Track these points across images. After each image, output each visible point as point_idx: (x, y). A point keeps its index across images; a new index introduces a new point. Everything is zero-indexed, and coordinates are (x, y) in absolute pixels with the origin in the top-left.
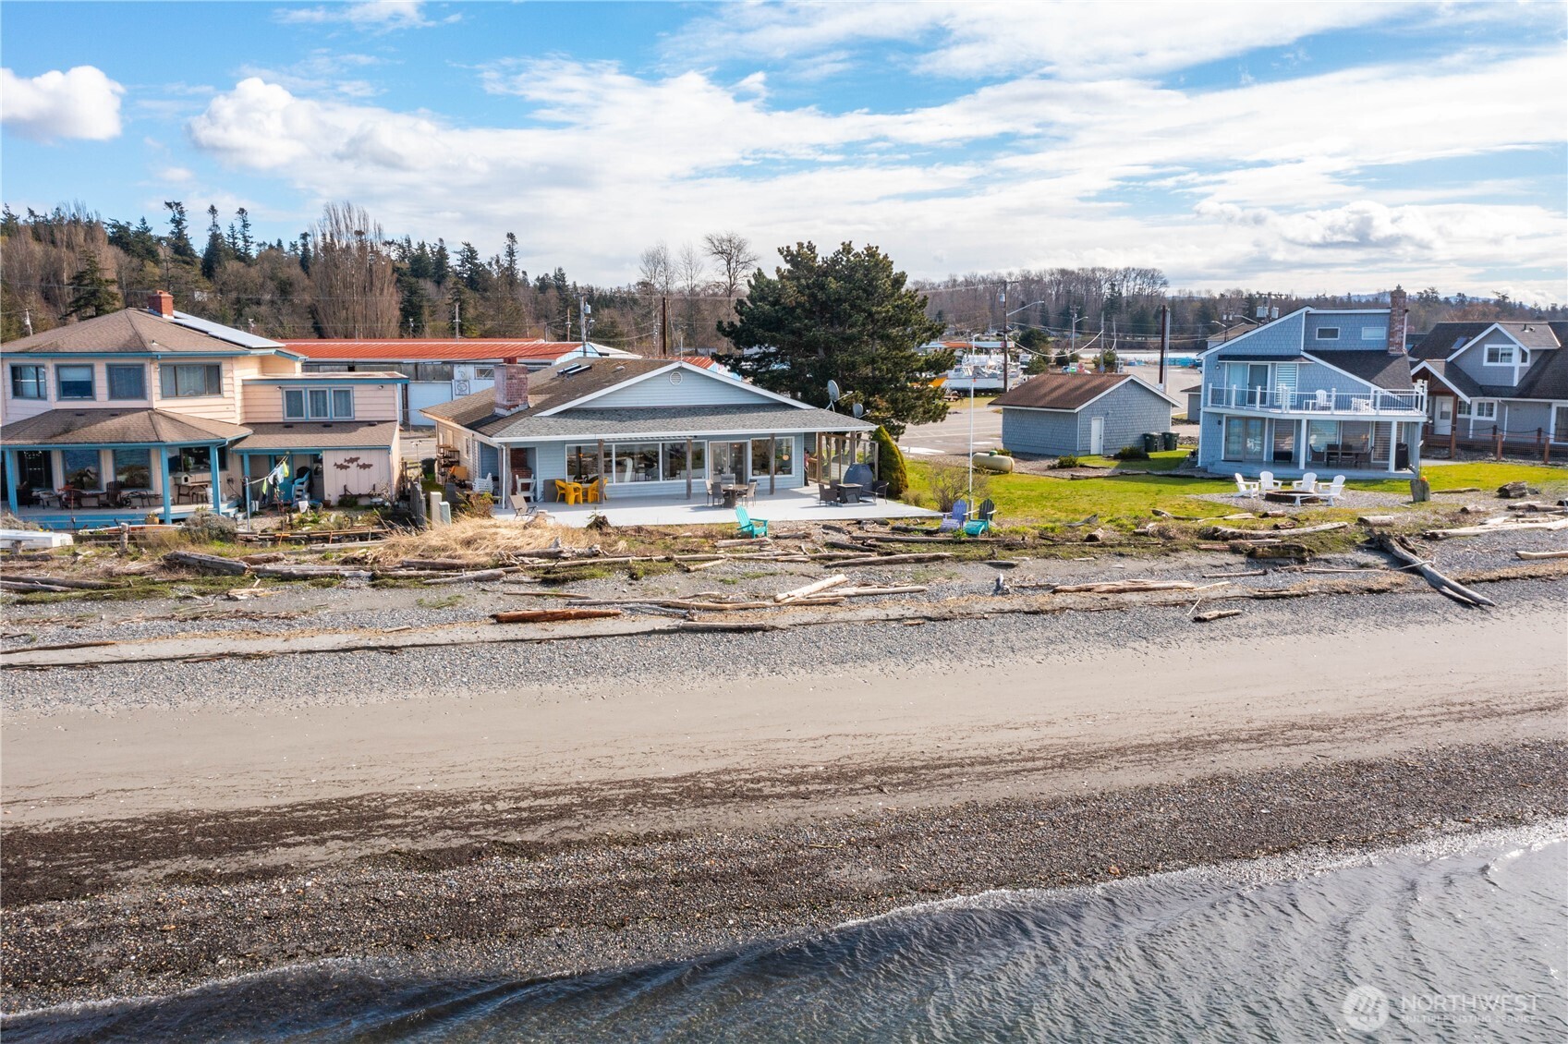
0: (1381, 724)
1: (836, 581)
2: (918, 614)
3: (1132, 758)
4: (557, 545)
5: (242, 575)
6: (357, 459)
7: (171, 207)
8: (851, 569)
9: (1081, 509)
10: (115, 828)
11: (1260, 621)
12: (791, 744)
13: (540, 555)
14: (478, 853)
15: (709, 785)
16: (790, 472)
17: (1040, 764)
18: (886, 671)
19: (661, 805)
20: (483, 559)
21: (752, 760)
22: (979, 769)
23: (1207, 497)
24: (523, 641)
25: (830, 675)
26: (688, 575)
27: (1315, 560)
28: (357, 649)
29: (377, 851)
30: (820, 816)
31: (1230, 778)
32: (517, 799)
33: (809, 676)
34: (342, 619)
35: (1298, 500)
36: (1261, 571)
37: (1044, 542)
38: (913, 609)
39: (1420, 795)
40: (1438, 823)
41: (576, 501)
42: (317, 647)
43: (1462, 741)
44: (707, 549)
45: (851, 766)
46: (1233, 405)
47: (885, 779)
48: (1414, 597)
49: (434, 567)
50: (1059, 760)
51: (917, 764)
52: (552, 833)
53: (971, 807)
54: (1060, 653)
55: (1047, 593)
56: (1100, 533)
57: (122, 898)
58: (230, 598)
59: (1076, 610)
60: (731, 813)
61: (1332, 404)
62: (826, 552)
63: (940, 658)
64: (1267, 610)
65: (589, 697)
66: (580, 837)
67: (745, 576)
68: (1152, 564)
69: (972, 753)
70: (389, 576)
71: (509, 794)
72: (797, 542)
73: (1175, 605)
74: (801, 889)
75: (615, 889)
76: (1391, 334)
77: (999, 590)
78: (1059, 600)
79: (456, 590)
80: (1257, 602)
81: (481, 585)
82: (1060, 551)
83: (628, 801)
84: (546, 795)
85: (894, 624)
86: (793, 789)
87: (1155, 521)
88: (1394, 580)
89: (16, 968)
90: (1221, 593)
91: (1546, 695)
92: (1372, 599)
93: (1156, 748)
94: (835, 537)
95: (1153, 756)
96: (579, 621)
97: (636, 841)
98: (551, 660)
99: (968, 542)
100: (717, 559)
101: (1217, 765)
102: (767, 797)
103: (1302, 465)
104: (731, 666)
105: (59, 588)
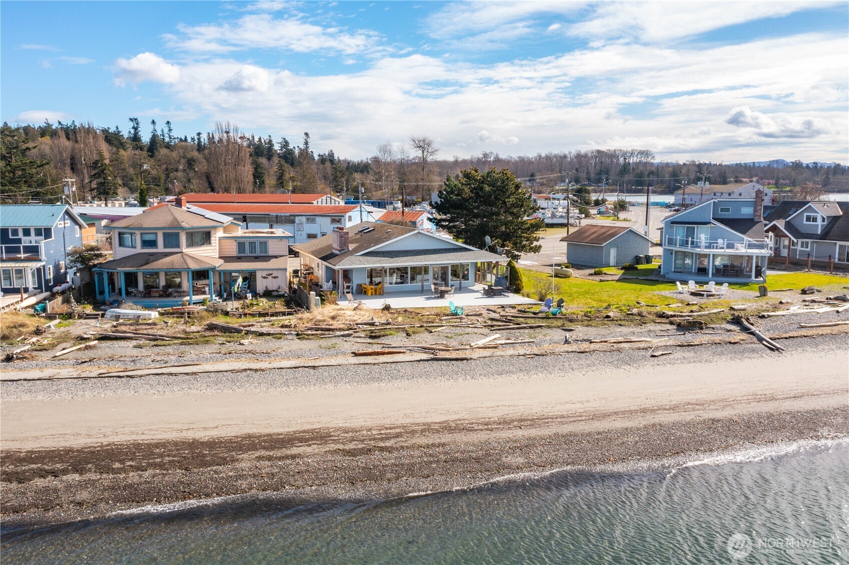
0: (725, 403)
1: (496, 337)
2: (532, 353)
3: (621, 416)
4: (373, 319)
5: (241, 333)
6: (271, 274)
7: (132, 121)
8: (502, 331)
9: (603, 299)
10: (230, 439)
11: (680, 357)
12: (484, 409)
13: (365, 324)
14: (370, 450)
15: (453, 425)
16: (468, 280)
17: (583, 418)
18: (520, 378)
19: (435, 433)
20: (342, 326)
21: (468, 415)
22: (559, 420)
23: (663, 293)
24: (367, 364)
25: (496, 380)
26: (432, 334)
27: (708, 328)
28: (300, 367)
29: (331, 449)
30: (498, 438)
31: (661, 425)
32: (380, 430)
33: (488, 380)
34: (290, 354)
35: (705, 295)
36: (683, 333)
37: (586, 318)
38: (530, 350)
39: (737, 433)
40: (742, 443)
41: (372, 294)
42: (283, 366)
43: (758, 411)
44: (437, 321)
45: (508, 418)
46: (678, 246)
47: (522, 423)
48: (750, 346)
49: (322, 330)
50: (591, 417)
51: (534, 417)
52: (396, 443)
53: (557, 435)
54: (593, 371)
55: (587, 343)
56: (611, 314)
57: (243, 465)
58: (240, 344)
59: (600, 351)
60: (463, 436)
61: (725, 246)
62: (490, 323)
63: (542, 372)
64: (684, 351)
65: (399, 389)
66: (406, 445)
67: (456, 334)
68: (634, 329)
69: (556, 413)
70: (305, 334)
71: (376, 428)
72: (476, 318)
73: (643, 349)
74: (493, 465)
75: (424, 464)
76: (755, 211)
77: (567, 342)
78: (593, 346)
79: (334, 340)
80: (680, 348)
81: (344, 339)
82: (593, 323)
83: (422, 431)
84: (390, 428)
85: (522, 357)
86: (486, 427)
87: (637, 308)
88: (742, 338)
89: (215, 488)
90: (664, 344)
91: (798, 391)
92: (731, 347)
93: (631, 412)
94: (493, 315)
95: (630, 415)
96: (389, 355)
97: (428, 446)
98: (381, 372)
99: (553, 318)
100: (443, 326)
101: (655, 420)
102: (477, 430)
103: (710, 276)
104: (456, 376)
105: (167, 339)
